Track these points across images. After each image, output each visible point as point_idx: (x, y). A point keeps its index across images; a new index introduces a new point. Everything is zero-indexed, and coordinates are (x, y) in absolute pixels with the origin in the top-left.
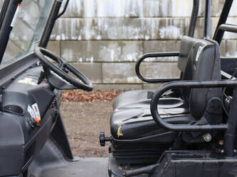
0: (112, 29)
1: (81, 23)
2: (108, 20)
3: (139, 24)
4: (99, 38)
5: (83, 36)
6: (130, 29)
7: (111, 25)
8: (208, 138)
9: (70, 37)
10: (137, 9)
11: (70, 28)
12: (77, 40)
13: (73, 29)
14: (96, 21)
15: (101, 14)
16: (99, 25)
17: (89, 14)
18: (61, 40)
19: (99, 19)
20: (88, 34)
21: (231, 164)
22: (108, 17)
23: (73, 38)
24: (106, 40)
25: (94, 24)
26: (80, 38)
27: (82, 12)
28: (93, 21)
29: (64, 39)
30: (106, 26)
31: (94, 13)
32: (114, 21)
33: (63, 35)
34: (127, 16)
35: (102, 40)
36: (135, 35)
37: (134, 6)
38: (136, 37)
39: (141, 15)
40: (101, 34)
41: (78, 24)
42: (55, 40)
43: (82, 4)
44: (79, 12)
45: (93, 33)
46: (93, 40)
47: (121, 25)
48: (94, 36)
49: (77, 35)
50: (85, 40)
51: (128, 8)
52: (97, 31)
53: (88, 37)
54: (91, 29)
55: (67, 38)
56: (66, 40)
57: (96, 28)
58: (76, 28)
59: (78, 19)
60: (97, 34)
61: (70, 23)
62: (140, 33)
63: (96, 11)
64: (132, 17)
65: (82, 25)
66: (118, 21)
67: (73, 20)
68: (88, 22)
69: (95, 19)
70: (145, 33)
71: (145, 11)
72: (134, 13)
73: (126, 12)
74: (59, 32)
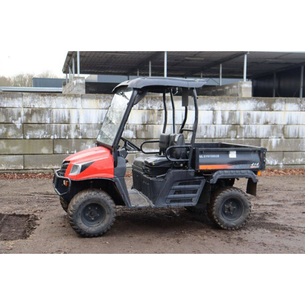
0: (89, 131)
1: (68, 127)
2: (87, 125)
4: (80, 137)
5: (69, 136)
7: (88, 129)
8: (182, 165)
11: (60, 131)
12: (65, 139)
13: (62, 132)
14: (78, 127)
15: (82, 121)
16: (81, 129)
17: (74, 121)
18: (54, 139)
19: (81, 125)
20: (73, 135)
21: (190, 171)
23: (62, 137)
24: (85, 139)
25: (77, 128)
26: (67, 138)
27: (69, 120)
28: (77, 126)
29: (56, 138)
30: (85, 130)
31: (77, 121)
32: (91, 126)
33: (55, 135)
34: (99, 123)
35: (82, 139)
40: (82, 135)
41: (66, 128)
42: (50, 139)
43: (69, 115)
44: (67, 120)
45: (76, 134)
46: (76, 138)
47: (95, 129)
48: (77, 136)
49: (66, 135)
50: (71, 139)
51: (100, 118)
52: (79, 133)
53: (73, 136)
54: (75, 131)
55: (58, 137)
56: (57, 139)
57: (79, 130)
58: (65, 131)
59: (66, 125)
60: (79, 135)
61: (60, 127)
63: (78, 120)
65: (69, 129)
66: (93, 126)
67: (63, 125)
68: (73, 127)
69: (78, 125)
73: (99, 120)
74: (53, 133)
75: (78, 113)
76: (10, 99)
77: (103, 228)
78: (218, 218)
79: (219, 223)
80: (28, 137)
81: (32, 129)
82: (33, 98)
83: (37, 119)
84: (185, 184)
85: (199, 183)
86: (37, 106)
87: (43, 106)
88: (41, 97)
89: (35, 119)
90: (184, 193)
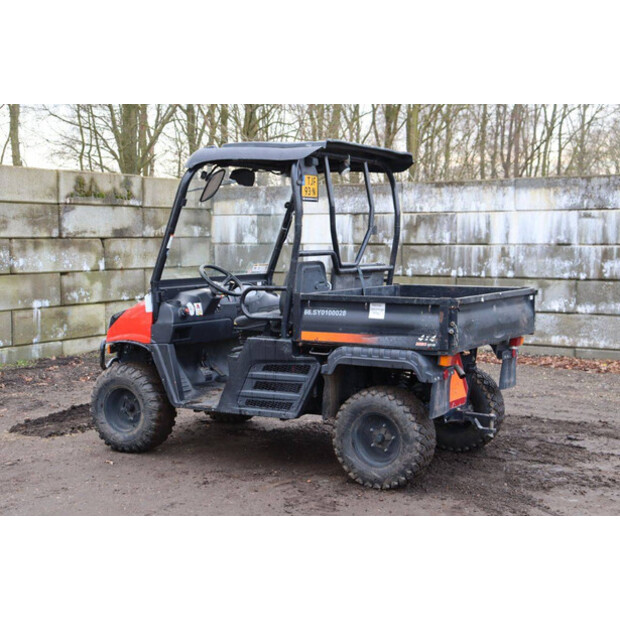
0: (530, 261)
1: (485, 252)
2: (525, 247)
3: (570, 256)
4: (510, 274)
5: (488, 271)
6: (557, 262)
7: (528, 255)
9: (469, 271)
10: (568, 232)
11: (470, 259)
12: (479, 277)
13: (474, 262)
14: (506, 250)
15: (513, 239)
16: (512, 255)
17: (497, 239)
18: (458, 277)
19: (511, 247)
20: (495, 268)
22: (524, 244)
23: (474, 274)
25: (504, 254)
26: (483, 275)
27: (488, 236)
28: (503, 249)
29: (461, 274)
30: (521, 257)
31: (504, 238)
32: (533, 249)
33: (460, 269)
34: (553, 242)
35: (515, 277)
36: (563, 271)
37: (564, 227)
38: (566, 275)
39: (575, 241)
40: (514, 269)
41: (482, 254)
42: (449, 276)
43: (488, 225)
44: (483, 236)
45: (503, 268)
46: (502, 277)
47: (543, 256)
48: (503, 271)
49: (480, 270)
50: (490, 277)
51: (554, 231)
52: (507, 264)
53: (495, 272)
54: (500, 261)
55: (466, 273)
56: (463, 277)
57: (507, 259)
58: (479, 260)
59: (481, 247)
60: (508, 269)
61: (470, 251)
62: (572, 268)
63: (507, 235)
64: (559, 244)
65: (487, 255)
66: (538, 249)
67: (475, 248)
68: (496, 251)
69: (506, 247)
70: (579, 269)
71: (580, 235)
72: (562, 238)
73: (551, 237)
74: (456, 265)
75: (507, 220)
76: (381, 196)
77: (134, 437)
78: (341, 455)
79: (345, 467)
80: (409, 272)
81: (417, 255)
82: (421, 193)
83: (426, 234)
84: (277, 369)
85: (305, 370)
86: (427, 209)
87: (439, 208)
88: (434, 190)
89: (422, 235)
90: (274, 389)
